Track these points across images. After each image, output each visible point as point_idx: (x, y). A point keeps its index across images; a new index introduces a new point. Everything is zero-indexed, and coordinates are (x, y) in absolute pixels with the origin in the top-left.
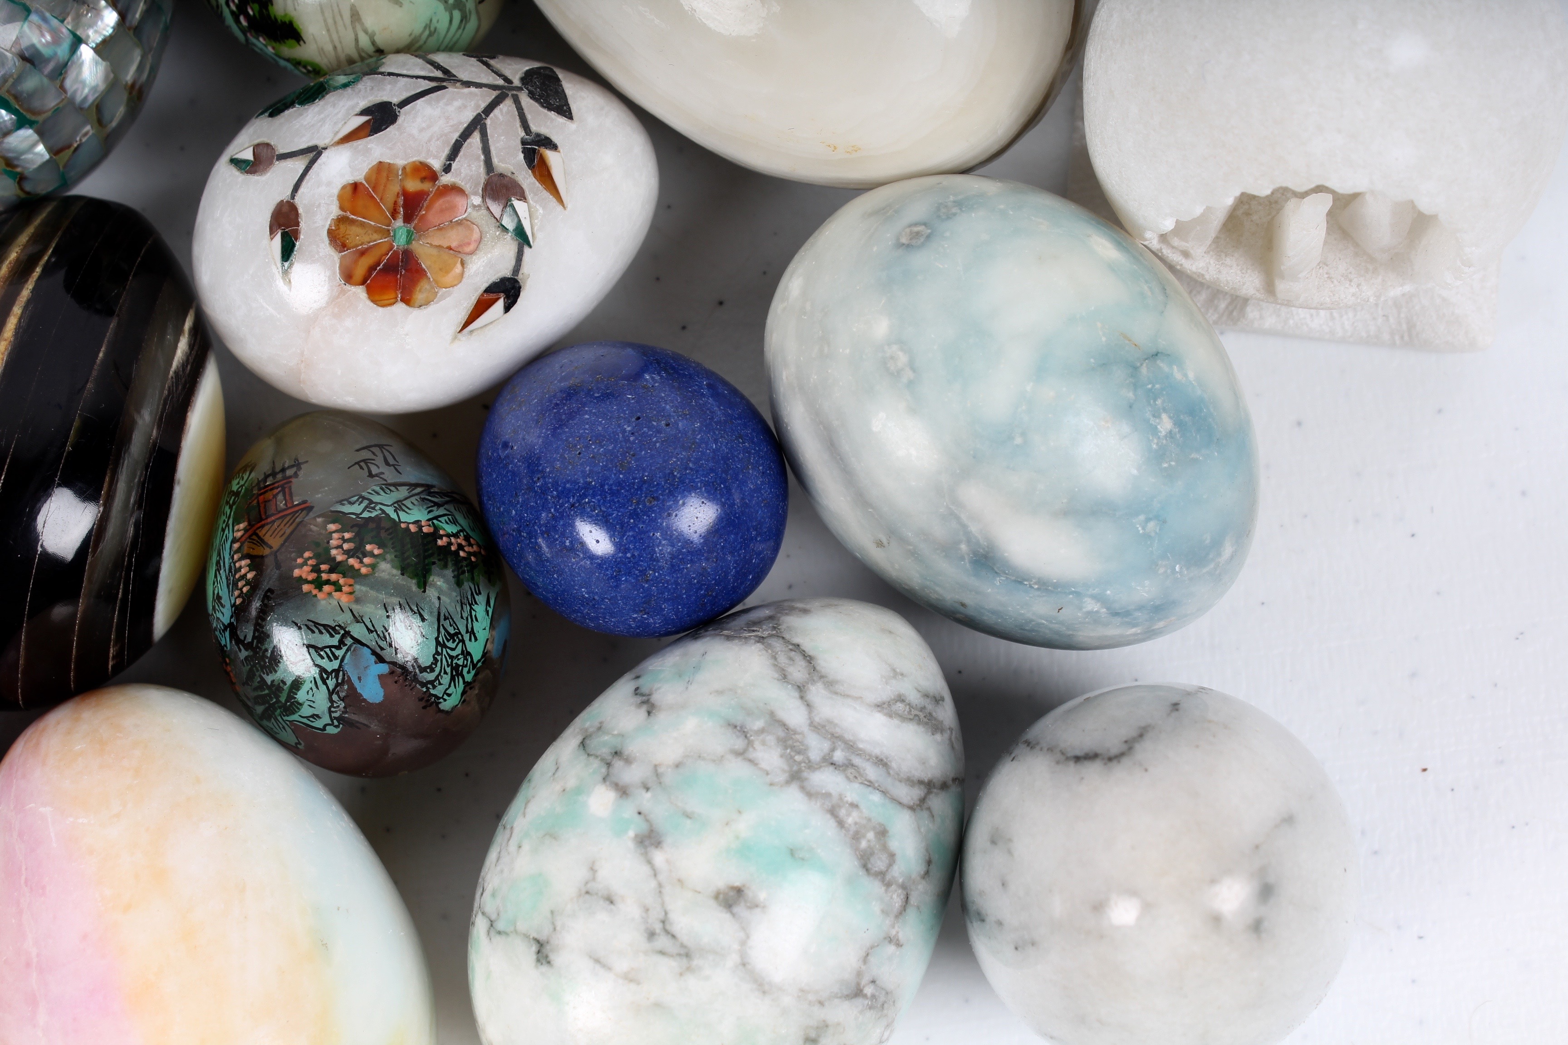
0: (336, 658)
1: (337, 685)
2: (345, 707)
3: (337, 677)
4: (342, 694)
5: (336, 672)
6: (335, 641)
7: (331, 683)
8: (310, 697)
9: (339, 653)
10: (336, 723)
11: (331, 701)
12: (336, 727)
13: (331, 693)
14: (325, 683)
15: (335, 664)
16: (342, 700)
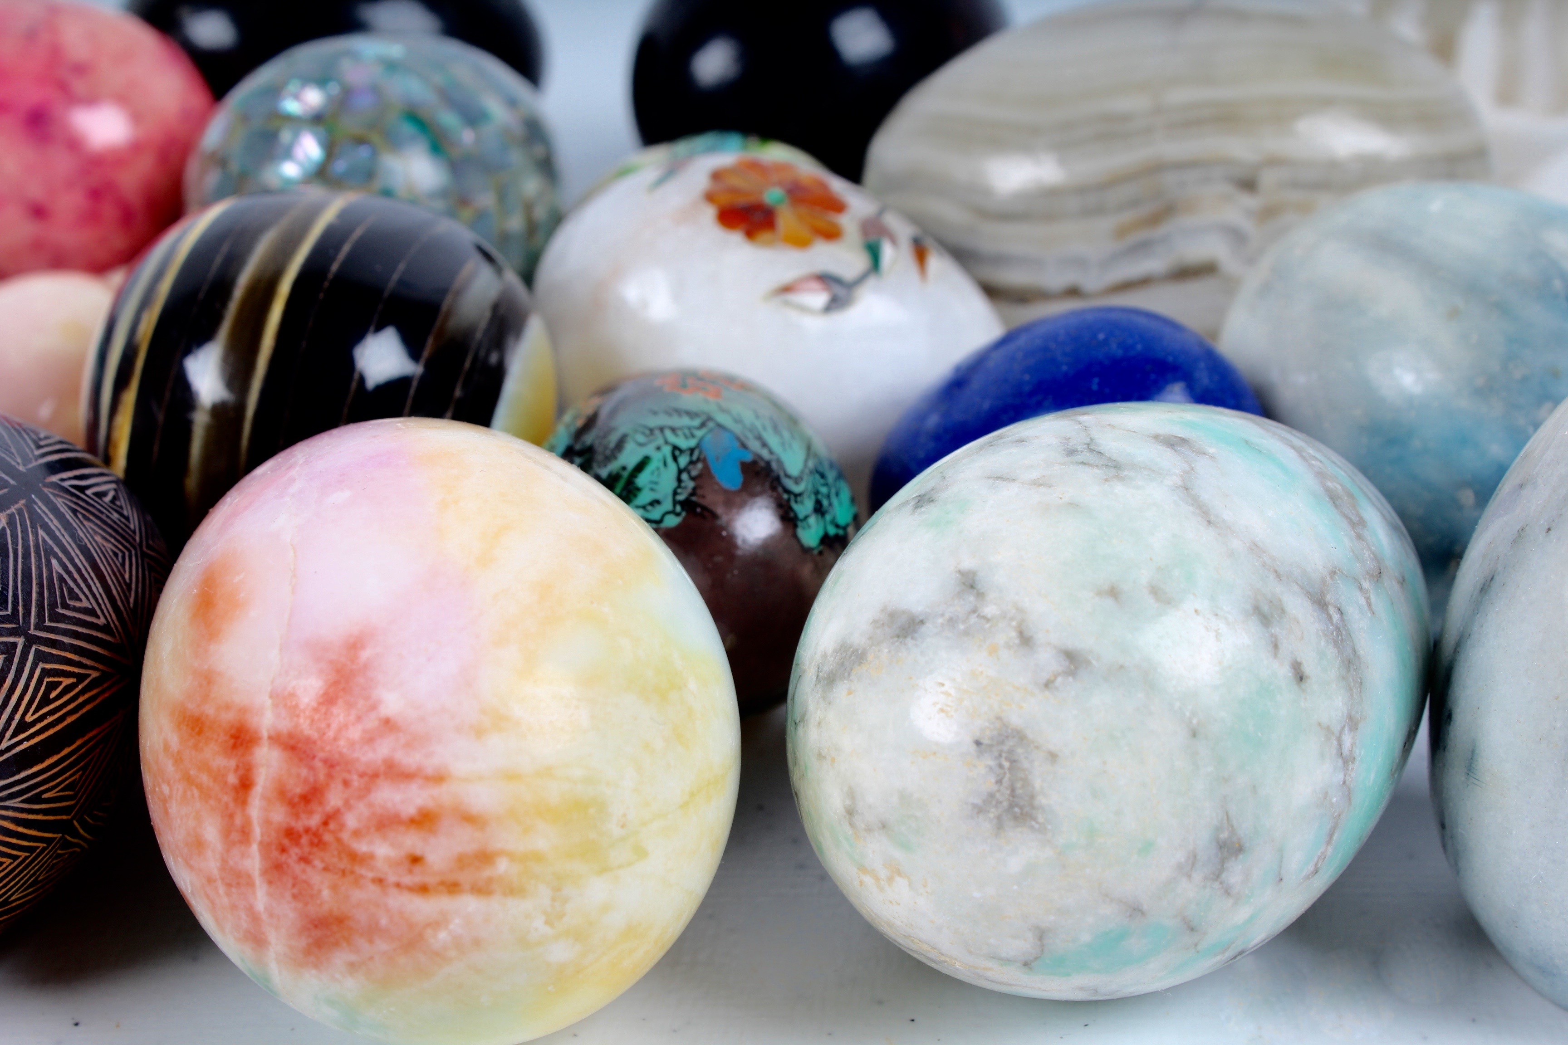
0: (693, 436)
1: (692, 463)
2: (694, 489)
3: (691, 454)
4: (694, 473)
5: (692, 450)
6: (697, 422)
7: (683, 461)
8: (654, 478)
9: (699, 433)
10: (678, 509)
11: (679, 480)
12: (678, 515)
13: (680, 472)
14: (675, 459)
15: (692, 443)
16: (693, 479)
